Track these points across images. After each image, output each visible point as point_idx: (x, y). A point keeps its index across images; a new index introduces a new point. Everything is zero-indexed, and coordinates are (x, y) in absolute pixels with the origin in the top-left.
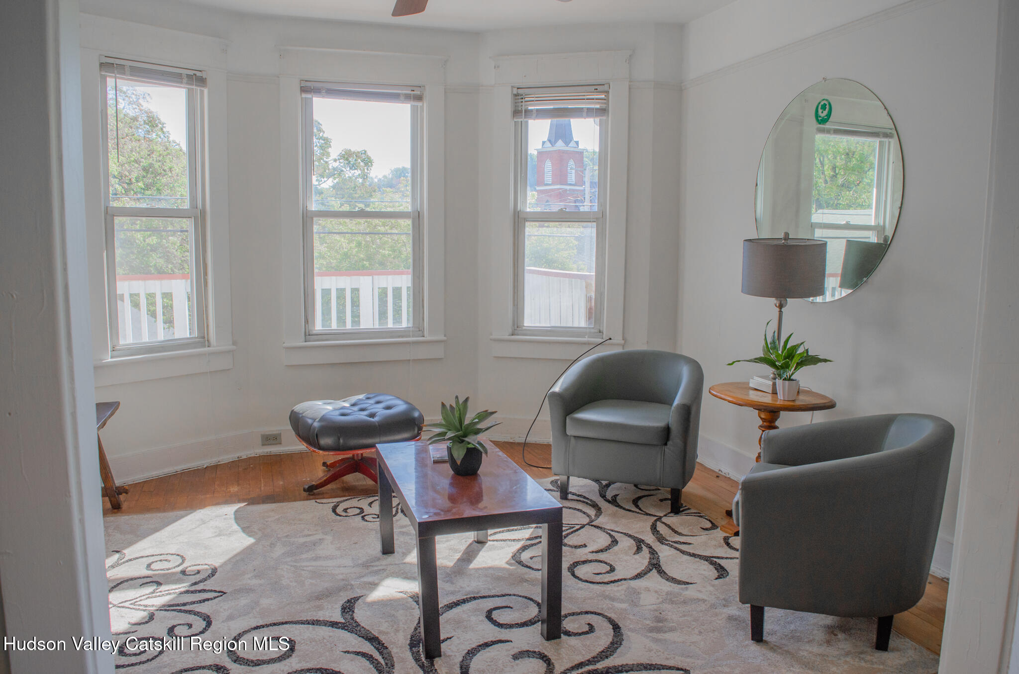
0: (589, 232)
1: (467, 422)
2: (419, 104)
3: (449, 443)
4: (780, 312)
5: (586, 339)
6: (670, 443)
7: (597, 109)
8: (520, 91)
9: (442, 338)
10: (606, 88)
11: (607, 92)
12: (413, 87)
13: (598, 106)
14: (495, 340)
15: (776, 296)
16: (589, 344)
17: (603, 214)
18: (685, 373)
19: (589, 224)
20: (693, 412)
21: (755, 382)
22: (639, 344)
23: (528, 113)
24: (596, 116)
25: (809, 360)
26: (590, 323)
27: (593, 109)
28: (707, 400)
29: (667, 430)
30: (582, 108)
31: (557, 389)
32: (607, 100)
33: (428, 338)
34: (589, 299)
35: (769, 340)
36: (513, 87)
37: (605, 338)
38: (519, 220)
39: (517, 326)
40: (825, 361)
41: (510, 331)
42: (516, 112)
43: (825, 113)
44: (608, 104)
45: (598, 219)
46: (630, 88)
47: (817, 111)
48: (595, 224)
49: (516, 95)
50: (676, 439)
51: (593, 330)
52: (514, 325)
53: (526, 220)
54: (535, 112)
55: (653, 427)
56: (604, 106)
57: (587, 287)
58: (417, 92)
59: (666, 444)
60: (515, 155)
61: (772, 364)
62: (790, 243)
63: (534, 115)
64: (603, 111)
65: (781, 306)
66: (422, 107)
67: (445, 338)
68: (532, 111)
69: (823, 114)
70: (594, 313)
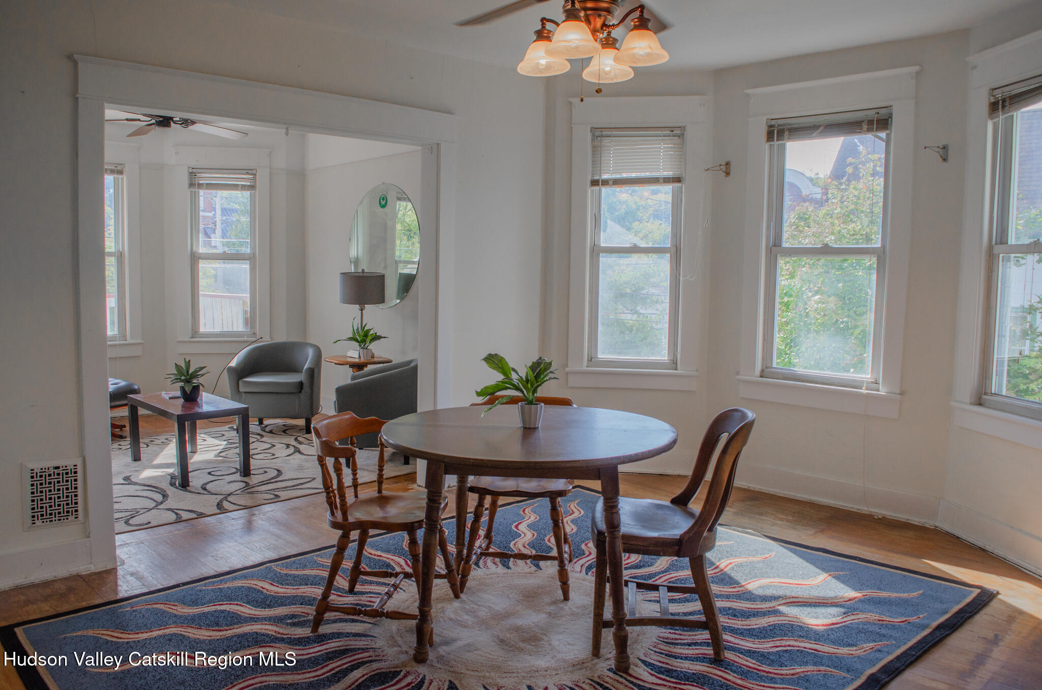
0: (246, 266)
1: (191, 371)
2: (120, 177)
3: (182, 384)
4: (362, 313)
5: (245, 339)
6: (303, 391)
7: (248, 185)
8: (194, 170)
9: (141, 341)
10: (254, 172)
11: (255, 175)
12: (117, 165)
13: (249, 184)
14: (179, 342)
15: (359, 304)
16: (247, 342)
17: (254, 255)
18: (311, 352)
19: (245, 261)
20: (316, 372)
21: (350, 354)
22: (281, 337)
23: (200, 186)
24: (248, 190)
25: (377, 338)
26: (247, 328)
27: (245, 185)
28: (324, 365)
29: (301, 384)
30: (238, 185)
31: (233, 364)
32: (254, 179)
33: (129, 341)
34: (245, 312)
35: (355, 328)
36: (189, 167)
37: (258, 337)
38: (195, 259)
39: (195, 333)
40: (385, 337)
41: (190, 335)
42: (191, 185)
43: (384, 202)
44: (255, 182)
45: (251, 258)
46: (270, 173)
47: (380, 201)
48: (248, 261)
49: (191, 173)
50: (306, 388)
51: (249, 333)
52: (193, 331)
53: (200, 258)
54: (205, 185)
55: (293, 382)
56: (253, 184)
57: (244, 303)
58: (119, 168)
59: (300, 392)
60: (191, 214)
61: (357, 341)
62: (365, 275)
63: (205, 187)
64: (252, 187)
65: (362, 310)
66: (122, 179)
67: (143, 341)
68: (202, 184)
69: (383, 203)
70: (250, 321)
